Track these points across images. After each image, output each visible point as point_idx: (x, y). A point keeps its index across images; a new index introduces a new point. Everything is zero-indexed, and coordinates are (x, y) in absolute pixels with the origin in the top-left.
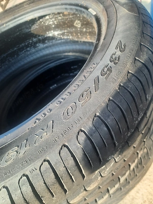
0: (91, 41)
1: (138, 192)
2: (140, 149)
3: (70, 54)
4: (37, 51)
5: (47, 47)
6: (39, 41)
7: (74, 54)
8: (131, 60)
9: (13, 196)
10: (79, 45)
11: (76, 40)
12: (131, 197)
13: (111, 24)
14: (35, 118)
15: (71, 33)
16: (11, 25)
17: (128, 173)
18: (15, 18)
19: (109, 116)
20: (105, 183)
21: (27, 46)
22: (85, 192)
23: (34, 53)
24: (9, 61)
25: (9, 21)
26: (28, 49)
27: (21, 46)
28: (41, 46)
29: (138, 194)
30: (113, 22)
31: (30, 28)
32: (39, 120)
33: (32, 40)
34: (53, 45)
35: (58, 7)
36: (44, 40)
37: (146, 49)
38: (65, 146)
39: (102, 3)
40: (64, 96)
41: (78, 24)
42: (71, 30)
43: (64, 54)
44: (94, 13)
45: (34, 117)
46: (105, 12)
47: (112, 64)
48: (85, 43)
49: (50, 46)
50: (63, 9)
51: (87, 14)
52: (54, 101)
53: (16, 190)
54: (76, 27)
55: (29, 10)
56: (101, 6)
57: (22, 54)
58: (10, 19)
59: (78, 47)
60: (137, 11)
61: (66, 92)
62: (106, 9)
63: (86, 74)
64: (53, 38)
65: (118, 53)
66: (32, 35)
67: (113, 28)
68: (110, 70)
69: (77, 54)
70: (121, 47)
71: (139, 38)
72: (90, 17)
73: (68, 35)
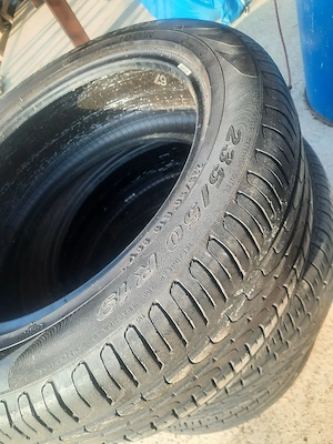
0: (189, 107)
1: (316, 372)
2: (288, 281)
3: (156, 136)
4: (93, 139)
5: (110, 129)
6: (95, 120)
7: (162, 135)
8: (249, 155)
9: (120, 354)
10: (167, 116)
11: (162, 108)
12: (306, 383)
13: (216, 96)
14: (130, 253)
15: (152, 97)
16: (45, 102)
17: (274, 320)
18: (50, 90)
19: (227, 238)
20: (239, 334)
21: (74, 133)
22: (211, 345)
23: (88, 142)
24: (46, 164)
25: (40, 97)
26: (77, 137)
27: (63, 133)
28: (99, 127)
29: (317, 376)
30: (220, 92)
31: (76, 100)
32: (135, 255)
33: (82, 121)
34: (121, 123)
35: (124, 62)
36: (104, 116)
37: (271, 133)
38: (175, 283)
39: (199, 56)
40: (163, 219)
41: (161, 81)
42: (152, 93)
43: (144, 138)
44: (188, 73)
45: (127, 252)
46: (205, 72)
47: (224, 165)
48: (178, 112)
49: (116, 126)
50: (133, 65)
51: (177, 74)
52: (150, 228)
53: (123, 346)
54: (159, 86)
55: (72, 73)
56: (199, 61)
57: (67, 148)
58: (42, 91)
59: (167, 121)
60: (254, 69)
61: (165, 213)
62: (207, 66)
63: (189, 183)
64: (119, 111)
65: (231, 147)
66: (80, 113)
67: (221, 103)
68: (221, 173)
69: (168, 135)
70: (234, 137)
71: (259, 117)
72: (183, 79)
73: (146, 102)
